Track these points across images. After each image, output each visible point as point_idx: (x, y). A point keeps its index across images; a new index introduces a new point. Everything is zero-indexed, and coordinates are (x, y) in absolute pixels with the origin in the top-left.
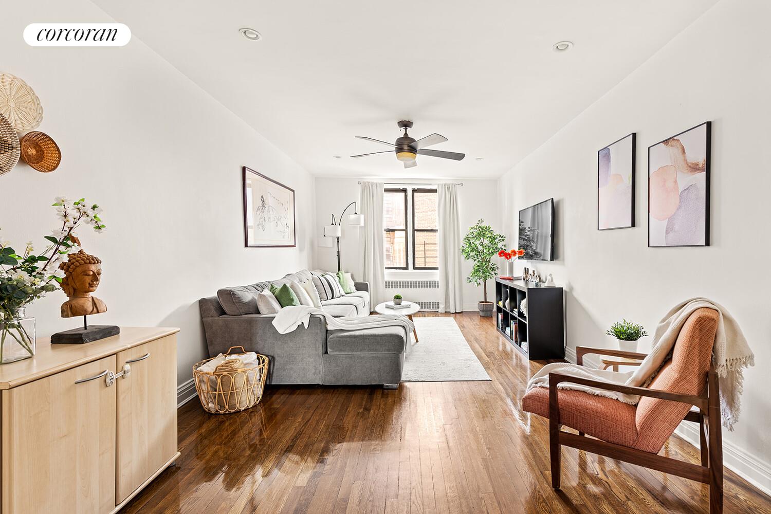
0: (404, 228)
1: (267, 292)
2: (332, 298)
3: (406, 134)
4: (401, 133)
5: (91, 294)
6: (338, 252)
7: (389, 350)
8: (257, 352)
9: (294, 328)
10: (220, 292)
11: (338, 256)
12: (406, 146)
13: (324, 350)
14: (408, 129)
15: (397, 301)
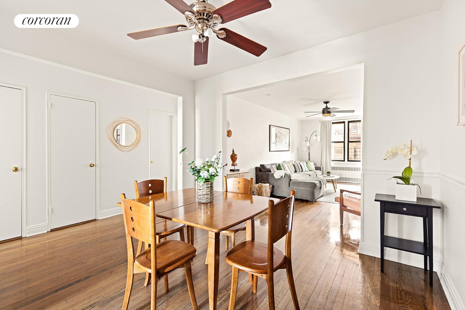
0: (343, 141)
1: (274, 166)
2: (302, 172)
3: (327, 106)
4: (324, 106)
5: (236, 162)
6: (309, 153)
7: (310, 188)
8: (269, 184)
9: (280, 177)
10: (261, 165)
11: (309, 155)
12: (326, 111)
13: (289, 186)
14: (327, 104)
15: (328, 174)
